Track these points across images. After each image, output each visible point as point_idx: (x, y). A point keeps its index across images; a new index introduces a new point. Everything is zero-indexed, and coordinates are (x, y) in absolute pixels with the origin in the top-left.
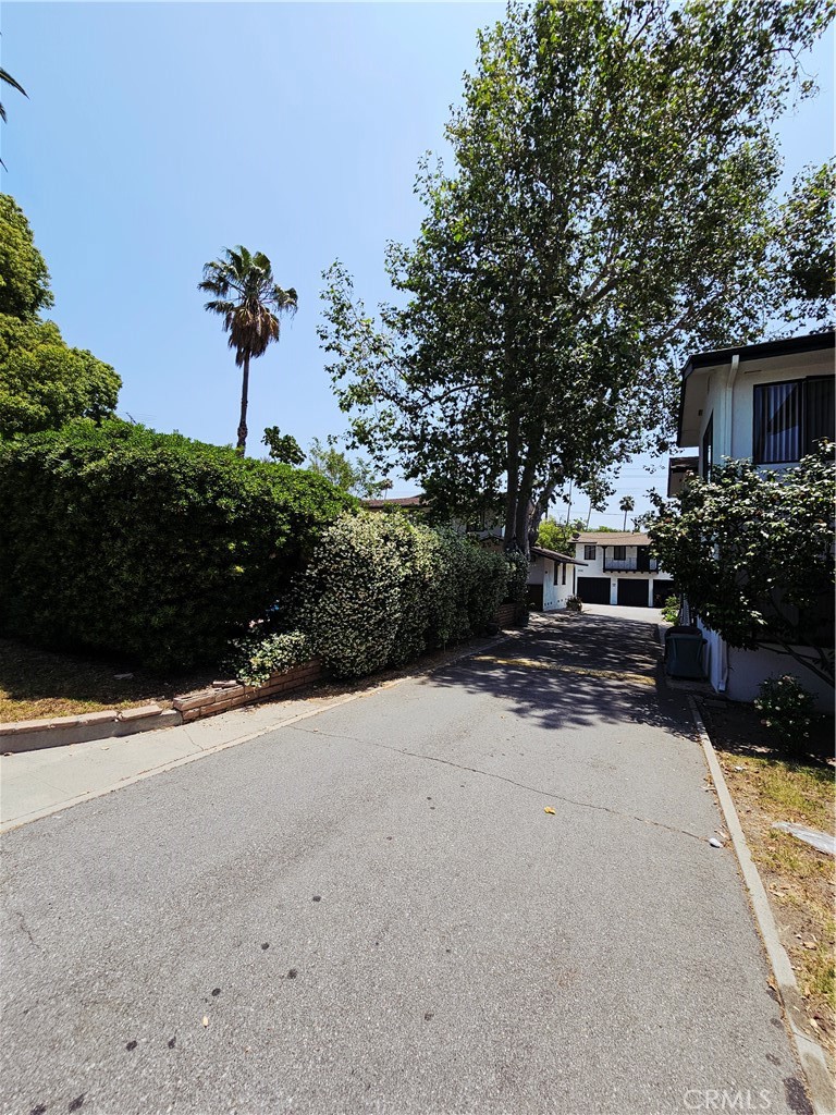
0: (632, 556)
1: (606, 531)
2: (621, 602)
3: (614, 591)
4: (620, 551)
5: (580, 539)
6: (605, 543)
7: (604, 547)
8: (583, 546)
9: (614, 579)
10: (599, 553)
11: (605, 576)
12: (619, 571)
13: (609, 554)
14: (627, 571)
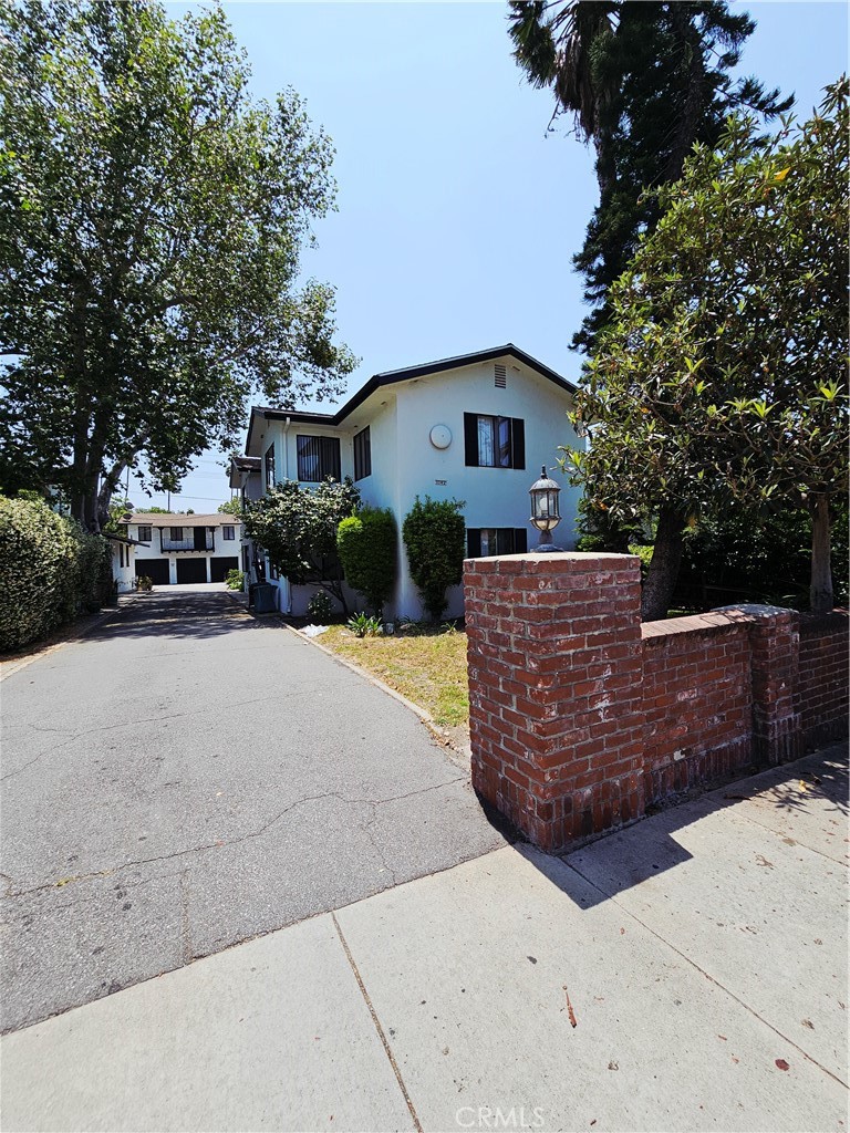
0: (189, 537)
1: (159, 512)
2: (180, 581)
3: (173, 571)
4: (177, 532)
5: (133, 520)
6: (162, 525)
7: (161, 528)
8: (137, 527)
9: (173, 559)
10: (155, 534)
11: (162, 557)
12: (177, 551)
13: (166, 534)
14: (185, 551)
